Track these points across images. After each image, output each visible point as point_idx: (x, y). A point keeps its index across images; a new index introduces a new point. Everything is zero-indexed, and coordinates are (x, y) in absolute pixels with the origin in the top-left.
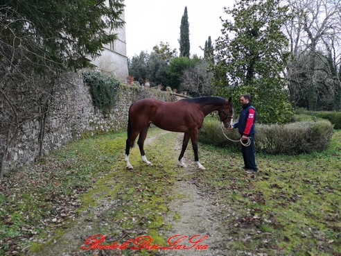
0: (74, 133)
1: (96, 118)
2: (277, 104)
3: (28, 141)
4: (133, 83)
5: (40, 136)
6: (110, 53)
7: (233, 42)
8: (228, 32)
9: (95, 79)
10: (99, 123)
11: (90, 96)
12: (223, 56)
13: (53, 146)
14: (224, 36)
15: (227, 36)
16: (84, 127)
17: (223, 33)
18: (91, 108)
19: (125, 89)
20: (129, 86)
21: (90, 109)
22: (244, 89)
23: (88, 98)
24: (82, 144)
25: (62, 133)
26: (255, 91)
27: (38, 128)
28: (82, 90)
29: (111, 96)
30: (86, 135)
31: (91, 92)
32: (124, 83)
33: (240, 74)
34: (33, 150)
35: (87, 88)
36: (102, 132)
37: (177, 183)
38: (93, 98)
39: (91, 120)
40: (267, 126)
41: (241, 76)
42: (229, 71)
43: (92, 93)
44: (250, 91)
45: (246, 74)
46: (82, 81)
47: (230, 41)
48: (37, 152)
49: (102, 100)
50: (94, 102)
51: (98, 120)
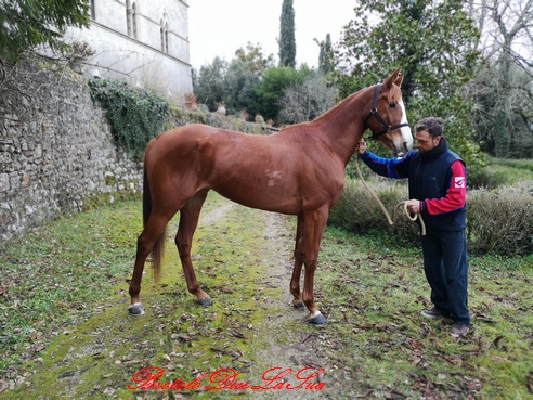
1: (119, 169)
4: (195, 106)
7: (378, 30)
8: (367, 12)
10: (126, 178)
14: (360, 20)
15: (365, 19)
16: (93, 186)
17: (359, 15)
18: (110, 149)
19: (179, 116)
20: (187, 111)
21: (106, 152)
23: (103, 130)
38: (114, 131)
39: (109, 173)
49: (132, 136)
51: (123, 173)
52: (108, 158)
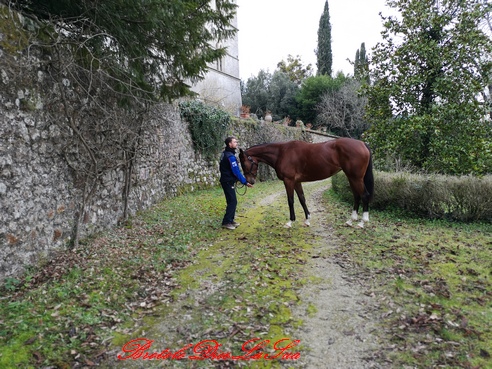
0: (168, 187)
1: (197, 167)
2: (472, 144)
3: (110, 197)
4: (248, 116)
5: (125, 191)
6: (217, 74)
7: (400, 50)
8: (391, 35)
9: (196, 112)
10: (201, 173)
11: (189, 135)
12: (384, 72)
13: (141, 204)
14: (385, 42)
15: (390, 41)
16: (182, 178)
17: (385, 37)
18: (191, 152)
19: (237, 125)
20: (243, 121)
21: (189, 154)
22: (417, 122)
23: (187, 138)
24: (178, 202)
25: (152, 186)
26: (435, 123)
27: (121, 180)
28: (179, 127)
29: (218, 135)
30: (184, 190)
31: (191, 130)
32: (236, 116)
33: (410, 98)
34: (116, 210)
35: (186, 125)
36: (205, 185)
37: (311, 261)
38: (193, 138)
39: (190, 170)
40: (455, 178)
41: (413, 101)
42: (393, 95)
43: (192, 132)
44: (427, 123)
45: (420, 97)
46: (178, 114)
47: (395, 49)
48: (120, 212)
49: (206, 141)
50: (195, 144)
51: (199, 170)
52: (190, 158)
